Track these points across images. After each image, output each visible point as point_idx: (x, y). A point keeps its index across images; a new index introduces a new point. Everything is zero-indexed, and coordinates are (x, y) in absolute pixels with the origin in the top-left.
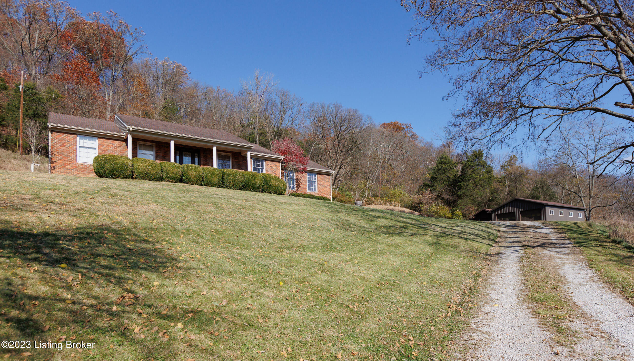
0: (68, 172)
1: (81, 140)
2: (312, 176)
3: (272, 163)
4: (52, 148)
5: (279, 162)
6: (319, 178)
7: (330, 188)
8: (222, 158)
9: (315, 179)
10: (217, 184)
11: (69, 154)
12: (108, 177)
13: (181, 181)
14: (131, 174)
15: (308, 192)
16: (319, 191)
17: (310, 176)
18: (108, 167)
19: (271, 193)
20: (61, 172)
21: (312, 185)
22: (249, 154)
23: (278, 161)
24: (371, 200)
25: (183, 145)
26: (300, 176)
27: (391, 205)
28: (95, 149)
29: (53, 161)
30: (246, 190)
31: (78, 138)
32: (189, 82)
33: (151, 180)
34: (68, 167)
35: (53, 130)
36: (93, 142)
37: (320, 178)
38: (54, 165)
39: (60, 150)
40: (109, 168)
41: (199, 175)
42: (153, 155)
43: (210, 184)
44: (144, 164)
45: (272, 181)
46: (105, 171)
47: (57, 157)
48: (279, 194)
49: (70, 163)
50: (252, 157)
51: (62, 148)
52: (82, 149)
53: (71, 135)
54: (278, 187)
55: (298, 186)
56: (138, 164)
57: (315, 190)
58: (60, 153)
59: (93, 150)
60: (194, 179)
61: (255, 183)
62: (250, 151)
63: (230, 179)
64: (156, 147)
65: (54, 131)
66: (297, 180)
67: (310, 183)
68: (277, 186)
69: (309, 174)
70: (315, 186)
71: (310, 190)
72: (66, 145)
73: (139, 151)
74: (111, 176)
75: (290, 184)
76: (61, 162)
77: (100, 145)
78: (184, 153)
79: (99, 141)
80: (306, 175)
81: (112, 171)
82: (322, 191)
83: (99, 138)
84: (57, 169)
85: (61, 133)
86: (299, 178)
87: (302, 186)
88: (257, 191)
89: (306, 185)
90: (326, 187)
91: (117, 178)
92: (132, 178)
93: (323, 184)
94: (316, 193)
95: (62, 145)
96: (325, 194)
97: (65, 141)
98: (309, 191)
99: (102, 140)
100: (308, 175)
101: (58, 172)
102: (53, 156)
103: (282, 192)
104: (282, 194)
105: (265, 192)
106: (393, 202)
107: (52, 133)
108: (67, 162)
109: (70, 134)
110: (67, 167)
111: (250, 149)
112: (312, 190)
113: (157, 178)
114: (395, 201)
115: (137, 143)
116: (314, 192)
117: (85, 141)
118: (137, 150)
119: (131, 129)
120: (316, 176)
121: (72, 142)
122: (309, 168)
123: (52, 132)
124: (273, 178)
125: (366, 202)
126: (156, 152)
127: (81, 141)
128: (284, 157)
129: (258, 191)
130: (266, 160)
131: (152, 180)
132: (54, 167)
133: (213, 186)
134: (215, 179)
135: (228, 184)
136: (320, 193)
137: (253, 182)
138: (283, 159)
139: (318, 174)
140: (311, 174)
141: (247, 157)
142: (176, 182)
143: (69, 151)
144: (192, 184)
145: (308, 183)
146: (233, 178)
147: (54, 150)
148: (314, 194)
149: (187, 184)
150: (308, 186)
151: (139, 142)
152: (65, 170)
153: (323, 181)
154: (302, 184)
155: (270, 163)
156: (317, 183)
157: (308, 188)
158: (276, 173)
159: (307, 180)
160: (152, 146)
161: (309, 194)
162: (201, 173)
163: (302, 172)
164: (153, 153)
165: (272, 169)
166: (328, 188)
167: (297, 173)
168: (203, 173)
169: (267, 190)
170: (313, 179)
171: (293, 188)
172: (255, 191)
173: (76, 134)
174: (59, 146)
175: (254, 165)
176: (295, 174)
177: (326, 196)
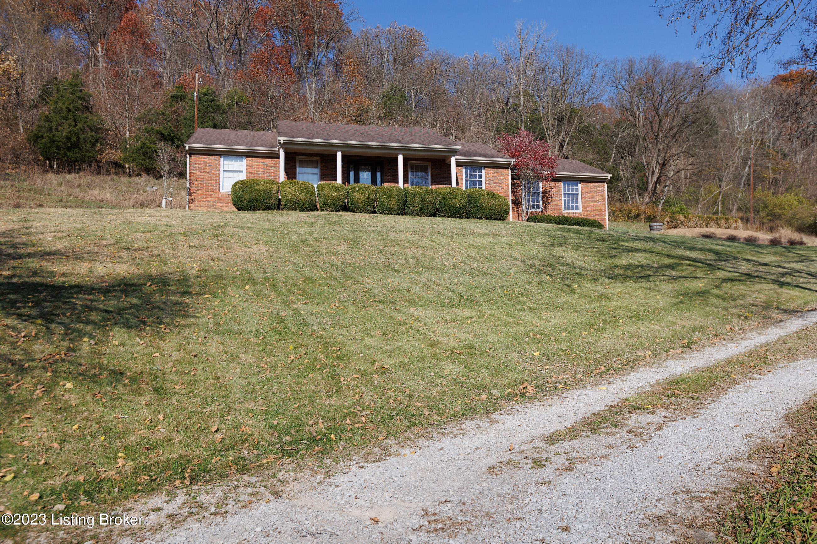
0: (209, 205)
1: (226, 162)
2: (572, 185)
3: (496, 170)
4: (190, 176)
5: (507, 168)
7: (604, 204)
8: (417, 169)
9: (577, 190)
10: (395, 210)
11: (210, 182)
12: (247, 210)
13: (345, 208)
14: (276, 203)
15: (565, 212)
16: (584, 209)
17: (568, 185)
18: (246, 196)
19: (481, 218)
20: (201, 206)
21: (572, 201)
22: (453, 161)
23: (505, 166)
24: (677, 220)
25: (358, 156)
26: (549, 187)
27: (720, 227)
28: (242, 172)
29: (192, 192)
30: (442, 216)
31: (222, 160)
32: (426, 54)
33: (302, 210)
34: (210, 199)
35: (193, 152)
36: (241, 163)
37: (585, 189)
38: (193, 197)
39: (200, 177)
40: (247, 198)
41: (369, 198)
42: (317, 174)
43: (387, 211)
44: (293, 189)
45: (483, 200)
46: (242, 201)
47: (197, 186)
48: (496, 219)
49: (212, 193)
50: (459, 164)
51: (202, 174)
52: (226, 174)
53: (214, 157)
54: (493, 208)
55: (546, 203)
56: (286, 189)
57: (577, 208)
58: (199, 182)
59: (240, 174)
60: (361, 205)
61: (455, 204)
62: (454, 156)
63: (417, 200)
64: (322, 162)
65: (194, 154)
66: (544, 193)
67: (568, 197)
68: (491, 207)
69: (566, 182)
70: (577, 202)
71: (569, 208)
72: (207, 170)
73: (299, 170)
74: (251, 207)
75: (529, 201)
76: (201, 192)
77: (249, 167)
78: (361, 167)
79: (247, 161)
80: (562, 185)
81: (251, 201)
82: (590, 209)
83: (247, 157)
84: (196, 203)
85: (201, 154)
86: (548, 190)
87: (553, 203)
88: (458, 217)
89: (560, 201)
90: (597, 201)
91: (258, 210)
92: (279, 209)
93: (592, 198)
94: (579, 213)
95: (203, 171)
96: (596, 214)
97: (206, 165)
98: (567, 211)
99: (250, 159)
100: (564, 185)
101: (198, 206)
102: (192, 186)
103: (501, 216)
104: (500, 220)
105: (473, 217)
106: (723, 222)
107: (190, 157)
108: (208, 193)
109: (212, 155)
110: (208, 199)
111: (454, 153)
112: (573, 208)
113: (309, 207)
114: (727, 219)
115: (295, 158)
116: (575, 211)
117: (231, 163)
118: (295, 168)
119: (282, 142)
120: (579, 185)
121: (214, 165)
122: (560, 173)
123: (190, 155)
124: (484, 196)
125: (668, 223)
126: (321, 170)
127: (226, 164)
128: (514, 160)
129: (461, 217)
130: (485, 167)
132: (192, 200)
133: (391, 214)
134: (393, 203)
135: (414, 209)
136: (586, 213)
137: (451, 203)
138: (512, 163)
139: (581, 182)
140: (570, 182)
141: (450, 166)
142: (336, 211)
143: (210, 177)
144: (360, 212)
145: (565, 197)
146: (420, 199)
147: (192, 178)
148: (575, 216)
149: (353, 212)
150: (565, 202)
151: (299, 158)
152: (206, 204)
153: (592, 193)
154: (553, 199)
155: (492, 171)
156: (580, 196)
157: (565, 206)
158: (503, 185)
159: (563, 192)
160: (316, 162)
161: (566, 215)
162: (372, 196)
163: (554, 180)
164: (317, 171)
165: (495, 180)
166: (600, 204)
167: (545, 183)
168: (376, 196)
169: (476, 213)
170: (572, 190)
171: (538, 207)
172: (455, 217)
173: (219, 155)
174: (198, 173)
175: (466, 177)
176: (541, 185)
177: (597, 218)
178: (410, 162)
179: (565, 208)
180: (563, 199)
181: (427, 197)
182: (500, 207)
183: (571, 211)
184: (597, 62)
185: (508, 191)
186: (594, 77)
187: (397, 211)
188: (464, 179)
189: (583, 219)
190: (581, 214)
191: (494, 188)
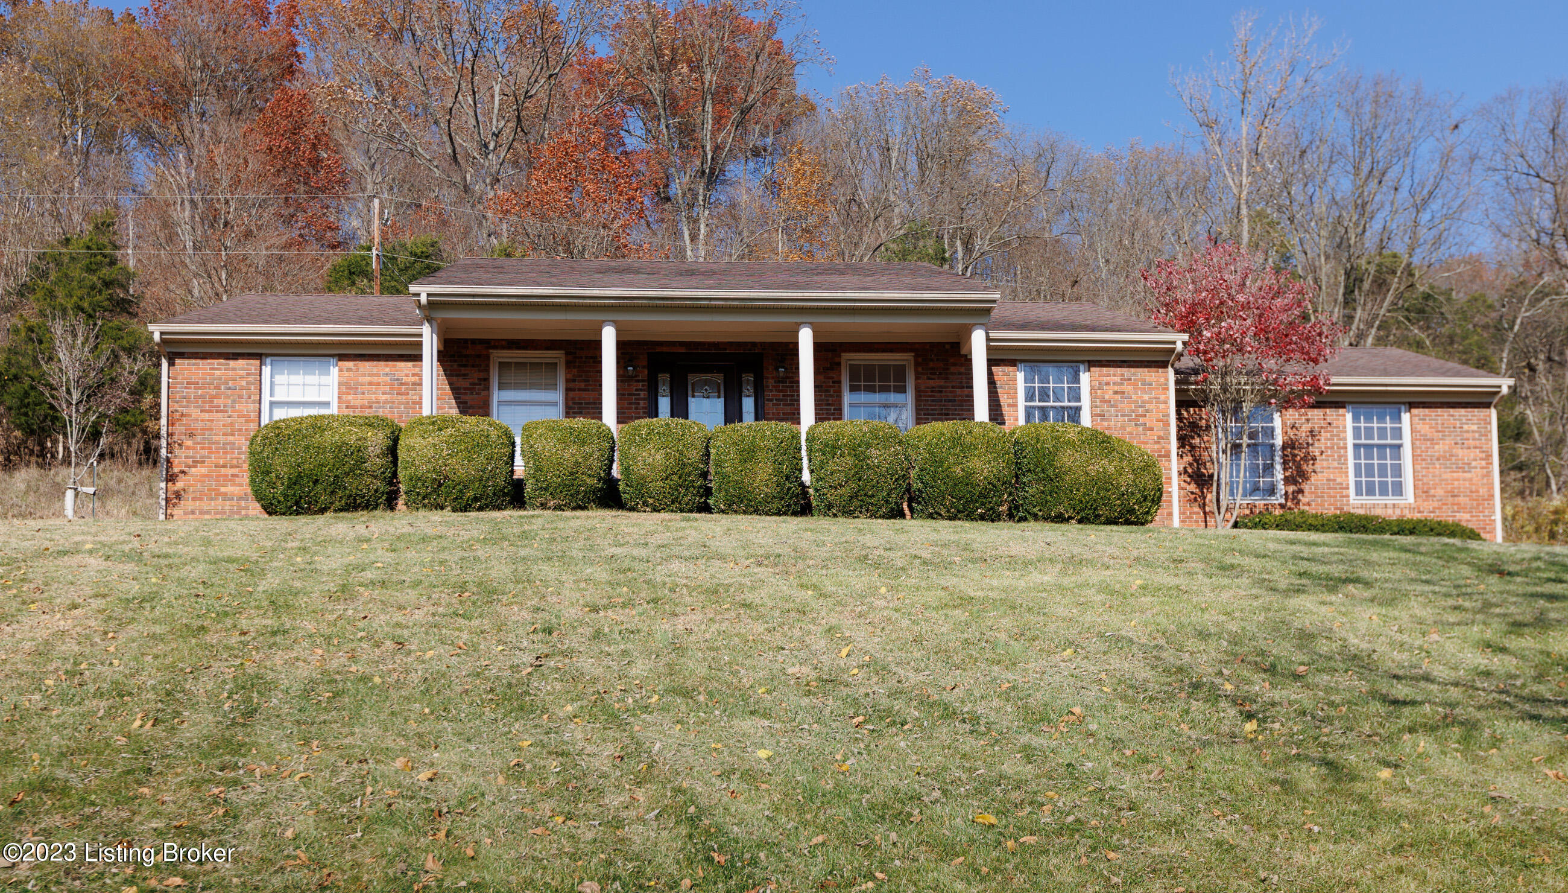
0: (227, 508)
1: (277, 378)
2: (1381, 419)
3: (1126, 372)
4: (171, 422)
5: (1164, 365)
6: (1419, 427)
7: (1489, 474)
8: (869, 377)
9: (1398, 433)
10: (770, 499)
11: (231, 438)
15: (1357, 503)
16: (1423, 491)
17: (1369, 419)
19: (1061, 519)
20: (202, 512)
21: (1382, 467)
22: (978, 344)
23: (1157, 359)
25: (682, 344)
26: (1306, 428)
28: (326, 405)
29: (176, 470)
30: (931, 516)
33: (461, 508)
34: (229, 489)
35: (175, 349)
36: (324, 379)
37: (1424, 428)
38: (179, 485)
39: (200, 425)
42: (555, 404)
47: (191, 453)
48: (1112, 522)
49: (235, 471)
50: (1000, 356)
51: (206, 416)
53: (241, 363)
55: (1297, 476)
57: (1398, 490)
58: (199, 438)
60: (656, 486)
62: (980, 326)
64: (569, 365)
65: (182, 355)
66: (1290, 445)
67: (1368, 456)
68: (1095, 482)
69: (1362, 409)
70: (1398, 471)
71: (1370, 491)
72: (220, 402)
73: (496, 394)
76: (204, 471)
77: (346, 388)
78: (692, 378)
79: (341, 370)
80: (1346, 419)
82: (1440, 492)
83: (342, 357)
84: (187, 504)
85: (204, 356)
86: (1303, 434)
87: (1321, 475)
88: (982, 518)
89: (1342, 469)
90: (1466, 467)
92: (391, 507)
93: (1445, 458)
94: (1404, 503)
95: (208, 405)
96: (1461, 508)
97: (218, 387)
98: (1366, 500)
99: (350, 364)
100: (1356, 419)
101: (193, 513)
102: (177, 451)
103: (1132, 511)
104: (1128, 523)
105: (1036, 517)
107: (171, 364)
108: (223, 471)
109: (235, 356)
110: (223, 490)
111: (981, 315)
112: (1384, 492)
113: (484, 496)
115: (488, 358)
116: (1390, 500)
117: (294, 378)
118: (487, 388)
119: (424, 299)
120: (1406, 417)
121: (242, 388)
122: (1341, 381)
123: (170, 359)
126: (567, 391)
127: (279, 382)
128: (1186, 337)
129: (992, 517)
130: (1091, 364)
131: (465, 509)
132: (178, 496)
133: (756, 511)
134: (762, 478)
136: (1430, 505)
137: (957, 470)
138: (1179, 346)
139: (1412, 405)
140: (1375, 410)
141: (971, 359)
143: (232, 424)
144: (655, 510)
145: (1357, 456)
146: (849, 460)
147: (178, 428)
148: (1392, 515)
149: (632, 509)
150: (1358, 473)
151: (498, 356)
152: (218, 504)
153: (1449, 441)
154: (1318, 467)
155: (1114, 375)
156: (1407, 452)
157: (1358, 485)
158: (1150, 420)
159: (1350, 441)
160: (553, 366)
161: (1361, 512)
162: (694, 456)
163: (1319, 405)
164: (558, 396)
165: (1124, 405)
166: (1475, 474)
167: (1291, 414)
168: (707, 454)
169: (1044, 503)
170: (1382, 433)
171: (1272, 491)
172: (970, 517)
173: (259, 356)
174: (194, 412)
175: (1030, 397)
176: (1277, 422)
177: (1464, 518)
178: (846, 356)
179: (1359, 492)
180: (1351, 462)
181: (873, 452)
182: (1125, 481)
183: (1377, 500)
184: (1456, 116)
185: (1167, 437)
186: (1446, 159)
187: (776, 504)
188: (1022, 403)
189: (1420, 521)
190: (1410, 508)
191: (1115, 426)
